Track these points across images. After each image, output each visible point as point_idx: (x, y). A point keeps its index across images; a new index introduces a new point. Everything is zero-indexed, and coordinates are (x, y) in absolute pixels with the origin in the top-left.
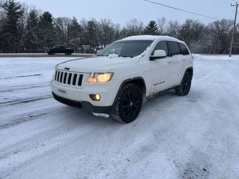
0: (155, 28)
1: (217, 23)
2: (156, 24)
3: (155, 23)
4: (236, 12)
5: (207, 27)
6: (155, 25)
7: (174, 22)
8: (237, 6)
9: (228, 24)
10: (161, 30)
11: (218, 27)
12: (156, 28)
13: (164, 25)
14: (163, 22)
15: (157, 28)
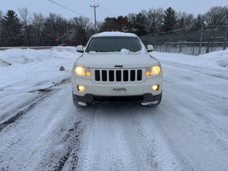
0: (15, 19)
1: (76, 19)
2: (16, 14)
3: (15, 12)
4: (95, 13)
5: (69, 22)
6: (14, 15)
7: (38, 14)
8: (95, 8)
9: (85, 21)
10: (25, 21)
11: (78, 23)
12: (17, 18)
13: (28, 17)
14: (25, 13)
15: (19, 18)
